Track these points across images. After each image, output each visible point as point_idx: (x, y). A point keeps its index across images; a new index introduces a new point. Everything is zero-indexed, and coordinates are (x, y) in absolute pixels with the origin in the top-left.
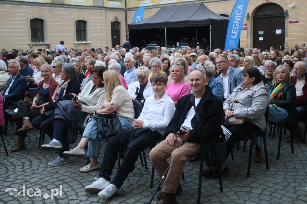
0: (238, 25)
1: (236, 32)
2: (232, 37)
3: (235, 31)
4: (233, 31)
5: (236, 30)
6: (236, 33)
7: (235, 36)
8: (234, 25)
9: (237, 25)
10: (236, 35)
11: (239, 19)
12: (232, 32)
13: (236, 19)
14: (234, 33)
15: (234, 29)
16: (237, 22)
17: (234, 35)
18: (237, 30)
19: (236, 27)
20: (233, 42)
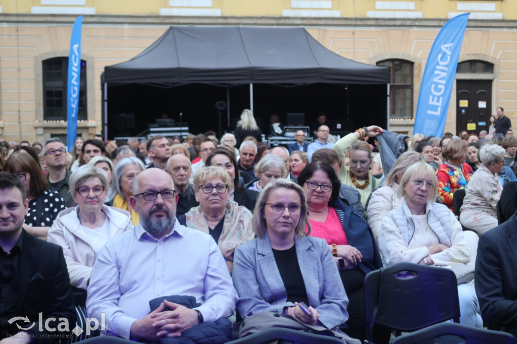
0: (443, 87)
1: (438, 101)
2: (429, 112)
3: (436, 98)
4: (433, 100)
5: (438, 97)
6: (440, 104)
7: (437, 111)
8: (433, 86)
9: (440, 86)
10: (439, 109)
11: (445, 74)
12: (431, 102)
13: (436, 72)
14: (435, 103)
15: (434, 96)
16: (440, 79)
17: (435, 108)
18: (441, 98)
19: (439, 90)
20: (433, 123)
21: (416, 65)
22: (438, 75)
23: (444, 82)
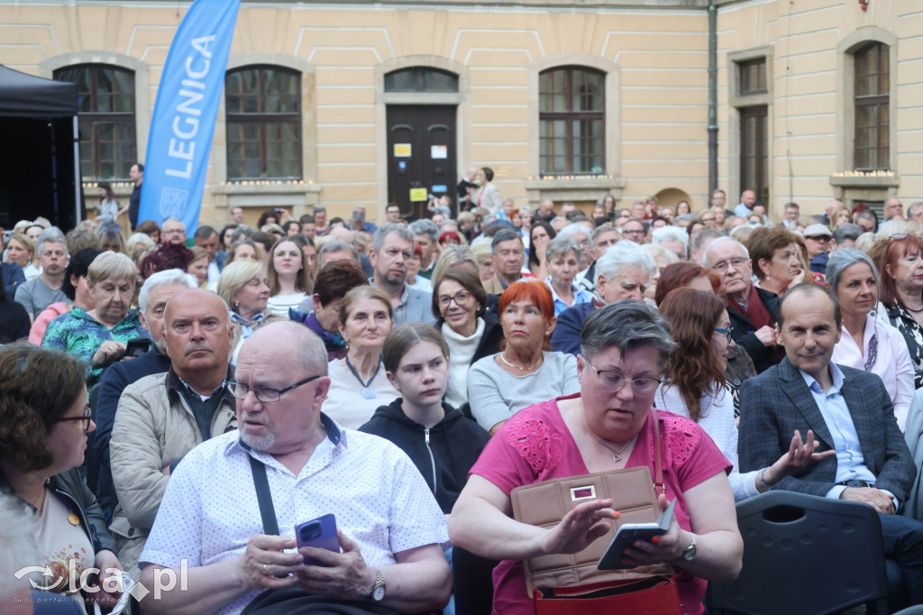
0: (195, 122)
1: (186, 151)
2: (169, 172)
3: (182, 145)
4: (176, 148)
5: (187, 142)
6: (190, 156)
7: (184, 170)
8: (177, 119)
9: (189, 121)
10: (189, 166)
11: (198, 97)
12: (172, 153)
13: (183, 93)
14: (180, 154)
15: (179, 140)
16: (190, 106)
17: (180, 164)
18: (192, 145)
19: (189, 129)
20: (177, 194)
21: (304, 76)
22: (187, 98)
23: (198, 112)
